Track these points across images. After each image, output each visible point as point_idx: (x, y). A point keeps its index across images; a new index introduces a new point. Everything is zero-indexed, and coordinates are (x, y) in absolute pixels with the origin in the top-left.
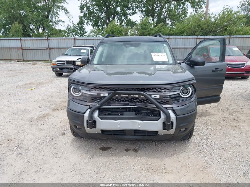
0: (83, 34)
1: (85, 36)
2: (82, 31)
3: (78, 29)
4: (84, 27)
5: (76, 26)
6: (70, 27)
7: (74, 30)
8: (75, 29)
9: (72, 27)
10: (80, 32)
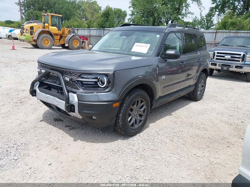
0: (210, 27)
1: (211, 29)
2: (209, 23)
3: (205, 22)
4: (212, 20)
5: (204, 18)
6: (197, 19)
7: (200, 23)
8: (202, 22)
9: (199, 19)
10: (207, 25)
